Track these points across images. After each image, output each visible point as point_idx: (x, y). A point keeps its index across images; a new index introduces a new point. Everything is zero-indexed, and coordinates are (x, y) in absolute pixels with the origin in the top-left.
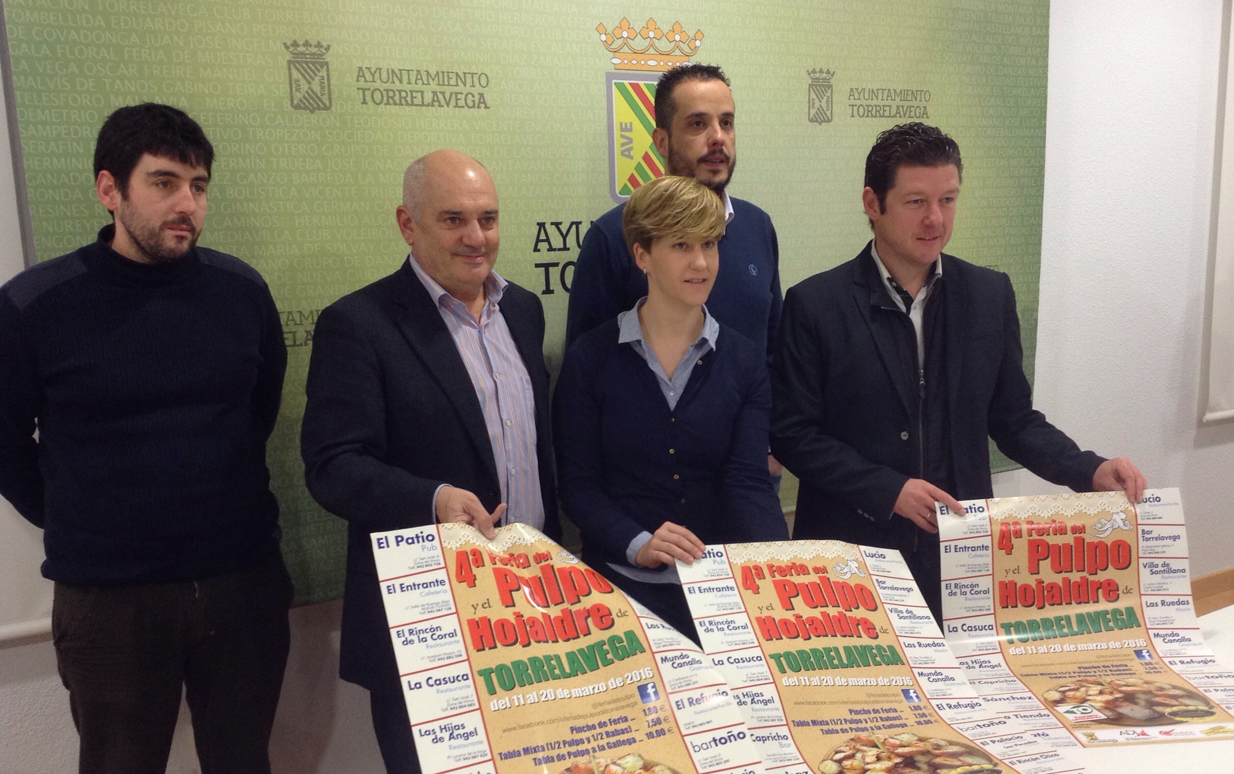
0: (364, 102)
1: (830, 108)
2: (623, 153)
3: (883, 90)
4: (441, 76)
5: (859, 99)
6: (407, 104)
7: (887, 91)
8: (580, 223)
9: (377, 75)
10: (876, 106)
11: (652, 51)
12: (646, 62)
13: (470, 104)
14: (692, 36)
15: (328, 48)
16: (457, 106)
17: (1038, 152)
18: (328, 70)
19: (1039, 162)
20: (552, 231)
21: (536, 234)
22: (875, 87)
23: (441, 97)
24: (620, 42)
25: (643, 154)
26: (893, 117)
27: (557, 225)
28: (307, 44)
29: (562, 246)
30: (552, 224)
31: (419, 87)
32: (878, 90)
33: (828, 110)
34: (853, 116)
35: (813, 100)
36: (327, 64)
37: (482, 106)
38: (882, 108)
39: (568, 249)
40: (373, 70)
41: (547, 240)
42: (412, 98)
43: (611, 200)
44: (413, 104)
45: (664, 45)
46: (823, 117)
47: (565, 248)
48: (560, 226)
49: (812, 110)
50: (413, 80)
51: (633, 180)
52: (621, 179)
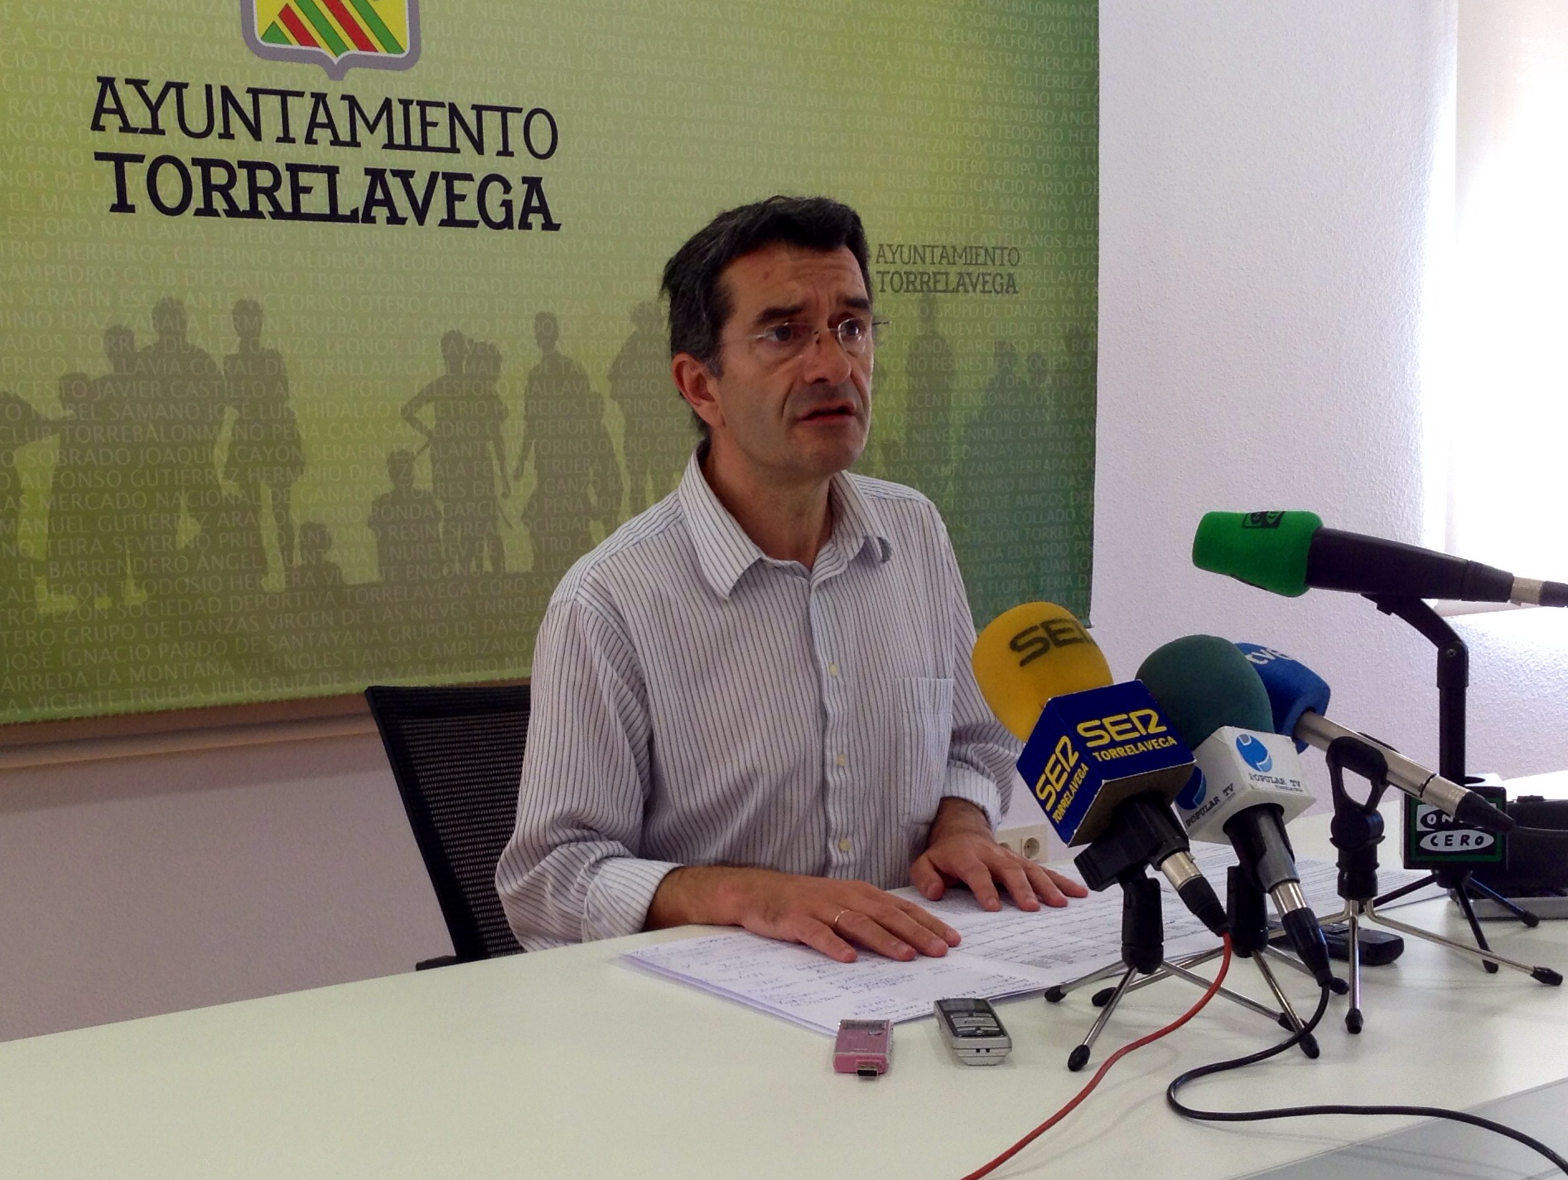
8: (186, 85)
17: (1085, 45)
19: (1088, 65)
20: (128, 94)
21: (97, 96)
27: (139, 84)
30: (128, 81)
39: (162, 132)
41: (119, 110)
43: (246, 49)
47: (156, 130)
48: (144, 87)
51: (287, 15)
52: (266, 12)
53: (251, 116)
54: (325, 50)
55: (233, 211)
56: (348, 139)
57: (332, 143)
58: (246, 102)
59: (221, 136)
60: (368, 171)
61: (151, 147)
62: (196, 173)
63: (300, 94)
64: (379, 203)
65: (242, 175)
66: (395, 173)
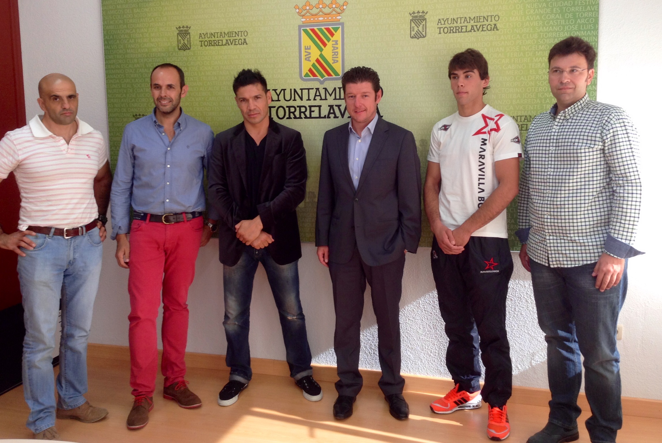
0: (201, 46)
1: (425, 31)
2: (306, 59)
3: (461, 18)
4: (229, 34)
5: (445, 24)
6: (217, 45)
7: (464, 18)
8: (285, 89)
9: (206, 35)
10: (456, 27)
11: (321, 13)
12: (318, 19)
13: (240, 43)
14: (341, 4)
15: (190, 28)
16: (235, 44)
18: (190, 36)
22: (455, 17)
23: (229, 41)
24: (305, 11)
25: (316, 58)
26: (469, 32)
27: (275, 90)
28: (183, 27)
29: (277, 99)
30: (273, 90)
31: (221, 38)
32: (457, 18)
33: (423, 31)
34: (440, 33)
35: (413, 27)
36: (189, 33)
37: (245, 43)
38: (460, 28)
39: (280, 101)
40: (205, 34)
42: (218, 43)
43: (300, 80)
44: (218, 45)
45: (327, 10)
46: (420, 36)
47: (278, 100)
49: (412, 32)
50: (219, 36)
51: (310, 70)
52: (305, 71)
53: (300, 95)
54: (319, 77)
55: (295, 117)
56: (324, 98)
57: (320, 100)
58: (299, 92)
59: (293, 100)
60: (329, 106)
61: (277, 104)
62: (287, 109)
63: (313, 89)
64: (332, 113)
65: (298, 109)
66: (336, 106)
